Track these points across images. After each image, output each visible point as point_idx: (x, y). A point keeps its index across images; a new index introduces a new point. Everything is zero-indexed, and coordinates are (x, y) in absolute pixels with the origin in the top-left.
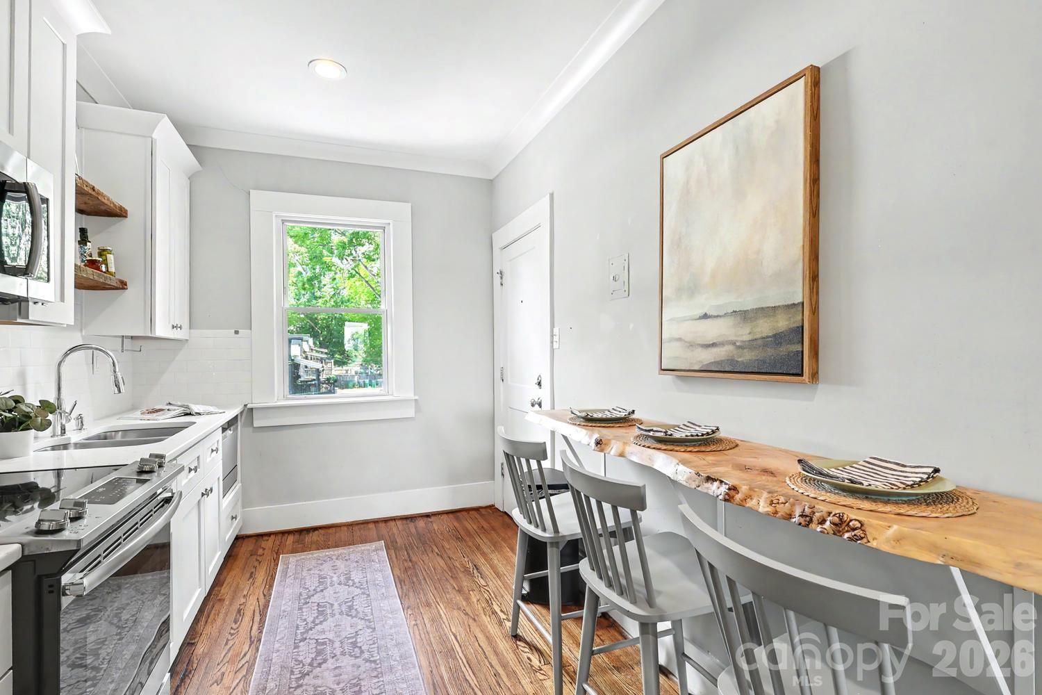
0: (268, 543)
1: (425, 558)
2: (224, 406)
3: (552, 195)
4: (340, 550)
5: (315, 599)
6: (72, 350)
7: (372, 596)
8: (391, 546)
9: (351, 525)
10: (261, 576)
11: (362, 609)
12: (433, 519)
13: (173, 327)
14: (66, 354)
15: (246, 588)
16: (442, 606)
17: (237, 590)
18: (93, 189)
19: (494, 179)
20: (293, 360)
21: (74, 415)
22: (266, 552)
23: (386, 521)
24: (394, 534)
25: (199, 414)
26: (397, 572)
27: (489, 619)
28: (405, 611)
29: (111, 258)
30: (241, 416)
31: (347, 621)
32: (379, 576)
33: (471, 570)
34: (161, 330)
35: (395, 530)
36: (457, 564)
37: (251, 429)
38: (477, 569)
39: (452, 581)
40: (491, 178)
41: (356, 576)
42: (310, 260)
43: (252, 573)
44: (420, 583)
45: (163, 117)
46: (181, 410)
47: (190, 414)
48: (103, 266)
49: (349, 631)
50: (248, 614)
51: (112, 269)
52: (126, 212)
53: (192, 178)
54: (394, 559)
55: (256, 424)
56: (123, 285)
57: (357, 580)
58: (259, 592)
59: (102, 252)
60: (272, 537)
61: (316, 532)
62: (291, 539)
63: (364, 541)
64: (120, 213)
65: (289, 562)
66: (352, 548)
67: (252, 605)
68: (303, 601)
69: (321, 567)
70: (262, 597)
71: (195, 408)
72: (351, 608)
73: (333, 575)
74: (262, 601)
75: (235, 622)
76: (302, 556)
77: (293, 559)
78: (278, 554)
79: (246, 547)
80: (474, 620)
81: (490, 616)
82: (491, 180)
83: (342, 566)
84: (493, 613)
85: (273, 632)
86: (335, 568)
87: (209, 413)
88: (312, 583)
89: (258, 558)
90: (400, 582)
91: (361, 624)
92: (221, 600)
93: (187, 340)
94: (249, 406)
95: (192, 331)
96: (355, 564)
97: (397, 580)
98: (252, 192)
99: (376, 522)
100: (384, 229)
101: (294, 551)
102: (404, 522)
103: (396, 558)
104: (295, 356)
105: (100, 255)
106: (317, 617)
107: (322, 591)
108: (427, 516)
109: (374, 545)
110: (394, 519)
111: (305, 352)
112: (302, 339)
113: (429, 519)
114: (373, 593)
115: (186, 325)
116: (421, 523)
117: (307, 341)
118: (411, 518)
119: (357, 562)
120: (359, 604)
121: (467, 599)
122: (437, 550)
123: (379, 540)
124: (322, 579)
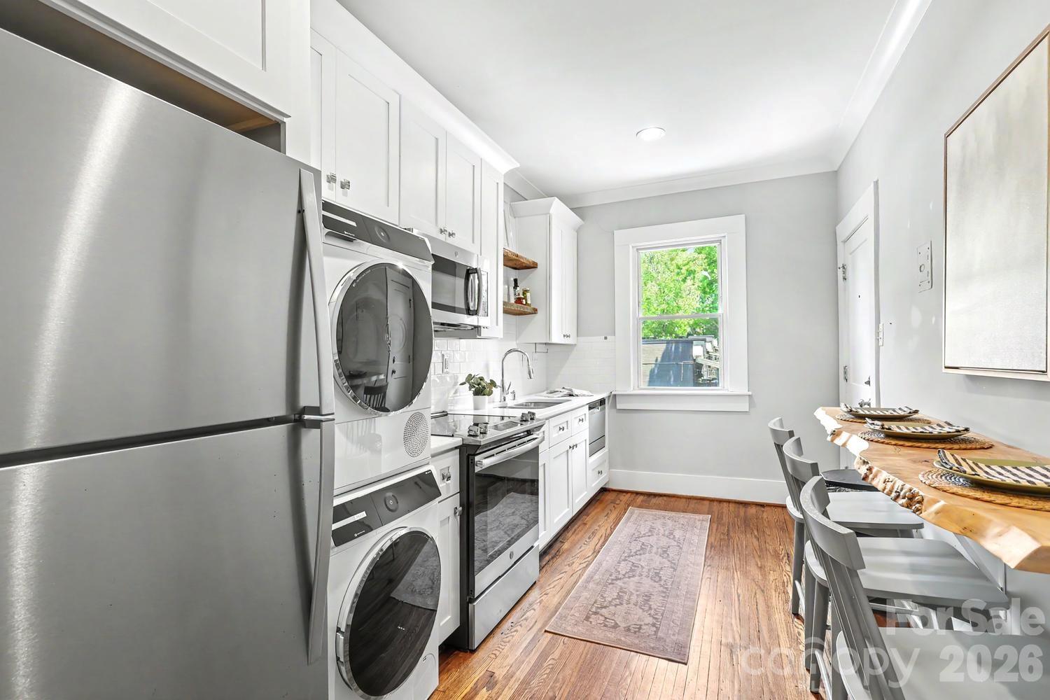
0: (625, 498)
1: (743, 537)
2: (593, 391)
3: (876, 183)
4: (673, 514)
5: (643, 540)
6: (510, 351)
7: (684, 549)
8: (716, 521)
9: (690, 498)
10: (613, 516)
11: (672, 555)
12: (766, 509)
13: (564, 336)
14: (506, 354)
15: (602, 520)
16: (738, 573)
17: (596, 521)
18: (517, 256)
19: (838, 170)
20: (695, 360)
21: (510, 390)
22: (622, 502)
23: (720, 501)
24: (722, 512)
25: (577, 396)
26: (712, 539)
27: (777, 595)
28: (706, 567)
29: (528, 294)
30: (609, 399)
31: (658, 559)
32: (696, 539)
33: (781, 556)
34: (556, 338)
35: (725, 510)
36: (771, 548)
37: (614, 411)
38: (788, 557)
39: (757, 559)
40: (836, 170)
41: (678, 534)
42: (709, 265)
43: (608, 514)
44: (728, 553)
45: (554, 199)
46: (566, 392)
47: (572, 395)
48: (524, 300)
49: (656, 564)
50: (598, 536)
51: (529, 302)
52: (537, 264)
53: (578, 231)
54: (714, 531)
55: (619, 407)
56: (535, 311)
57: (677, 537)
58: (608, 526)
59: (525, 292)
60: (629, 494)
61: (661, 498)
62: (641, 498)
63: (695, 512)
64: (533, 266)
65: (634, 513)
66: (682, 515)
67: (602, 531)
68: (635, 538)
69: (655, 521)
70: (609, 528)
71: (576, 392)
72: (665, 552)
73: (661, 528)
74: (609, 531)
75: (589, 538)
76: (644, 511)
77: (637, 511)
78: (629, 506)
79: (610, 497)
80: (763, 591)
81: (779, 593)
82: (836, 171)
83: (671, 525)
84: (784, 592)
85: (609, 550)
86: (664, 525)
87: (584, 395)
88: (644, 529)
89: (616, 506)
90: (710, 546)
91: (667, 564)
92: (585, 524)
93: (575, 345)
94: (613, 393)
95: (579, 338)
96: (681, 526)
97: (709, 545)
98: (615, 231)
99: (712, 500)
100: (720, 241)
101: (640, 507)
102: (737, 505)
103: (717, 530)
104: (697, 357)
105: (524, 294)
106: (639, 550)
107: (649, 536)
108: (762, 505)
109: (701, 517)
110: (729, 502)
111: (708, 352)
112: (705, 340)
113: (763, 509)
114: (685, 548)
115: (573, 334)
116: (753, 510)
117: (711, 342)
118: (745, 504)
119: (683, 525)
120: (672, 552)
121: (764, 576)
122: (756, 533)
123: (708, 514)
124: (651, 530)
